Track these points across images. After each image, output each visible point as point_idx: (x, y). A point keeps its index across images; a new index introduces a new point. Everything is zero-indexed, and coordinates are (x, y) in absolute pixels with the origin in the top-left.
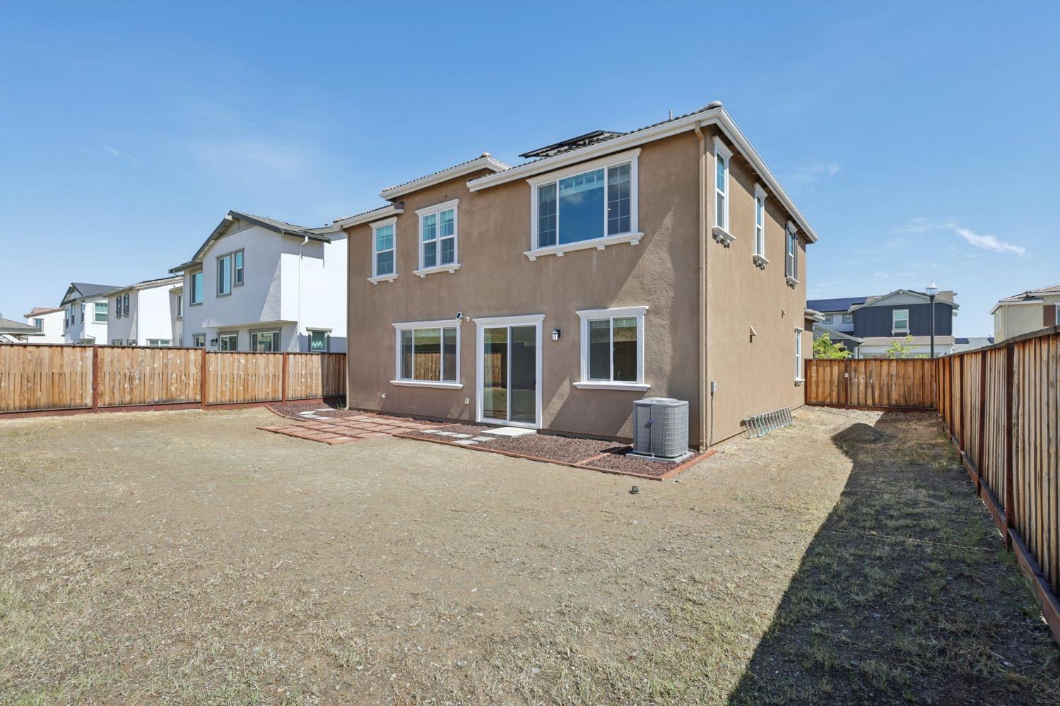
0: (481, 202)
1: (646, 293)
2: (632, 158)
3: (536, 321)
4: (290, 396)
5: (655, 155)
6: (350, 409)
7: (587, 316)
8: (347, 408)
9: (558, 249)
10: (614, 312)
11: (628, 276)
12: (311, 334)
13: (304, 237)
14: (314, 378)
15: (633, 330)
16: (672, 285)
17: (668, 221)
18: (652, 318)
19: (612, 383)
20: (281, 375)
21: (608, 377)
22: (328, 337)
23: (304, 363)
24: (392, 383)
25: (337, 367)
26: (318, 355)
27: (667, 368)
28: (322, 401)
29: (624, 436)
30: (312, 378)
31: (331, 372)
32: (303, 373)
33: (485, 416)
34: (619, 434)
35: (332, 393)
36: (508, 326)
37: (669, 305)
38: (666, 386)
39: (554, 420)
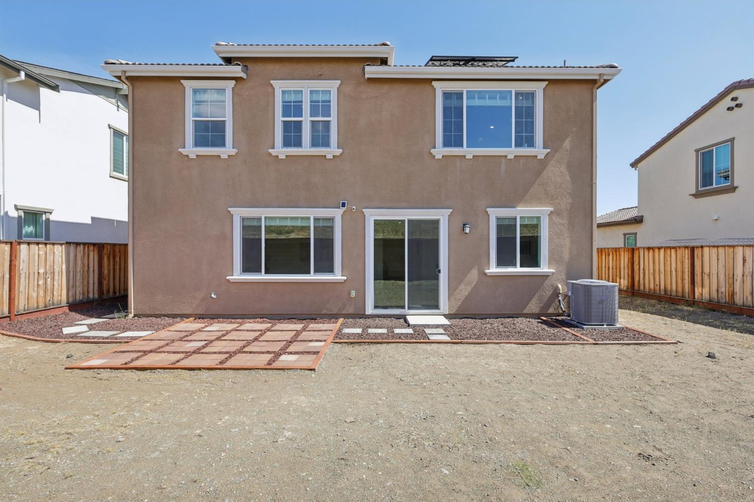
0: (372, 90)
1: (547, 197)
2: (539, 89)
3: (442, 216)
4: (21, 307)
5: (558, 90)
6: (135, 316)
7: (495, 213)
8: (131, 316)
9: (467, 151)
10: (521, 212)
11: (534, 183)
12: (22, 214)
13: (18, 71)
14: (56, 278)
15: (536, 227)
16: (570, 193)
17: (567, 144)
18: (554, 218)
19: (518, 269)
20: (7, 276)
21: (514, 265)
22: (48, 220)
23: (43, 257)
24: (228, 280)
25: (86, 262)
26: (61, 244)
27: (566, 256)
28: (66, 310)
29: (531, 312)
30: (53, 279)
31: (79, 269)
32: (42, 271)
33: (376, 307)
34: (525, 311)
35: (79, 297)
36: (406, 218)
37: (568, 209)
38: (565, 271)
39: (461, 305)
